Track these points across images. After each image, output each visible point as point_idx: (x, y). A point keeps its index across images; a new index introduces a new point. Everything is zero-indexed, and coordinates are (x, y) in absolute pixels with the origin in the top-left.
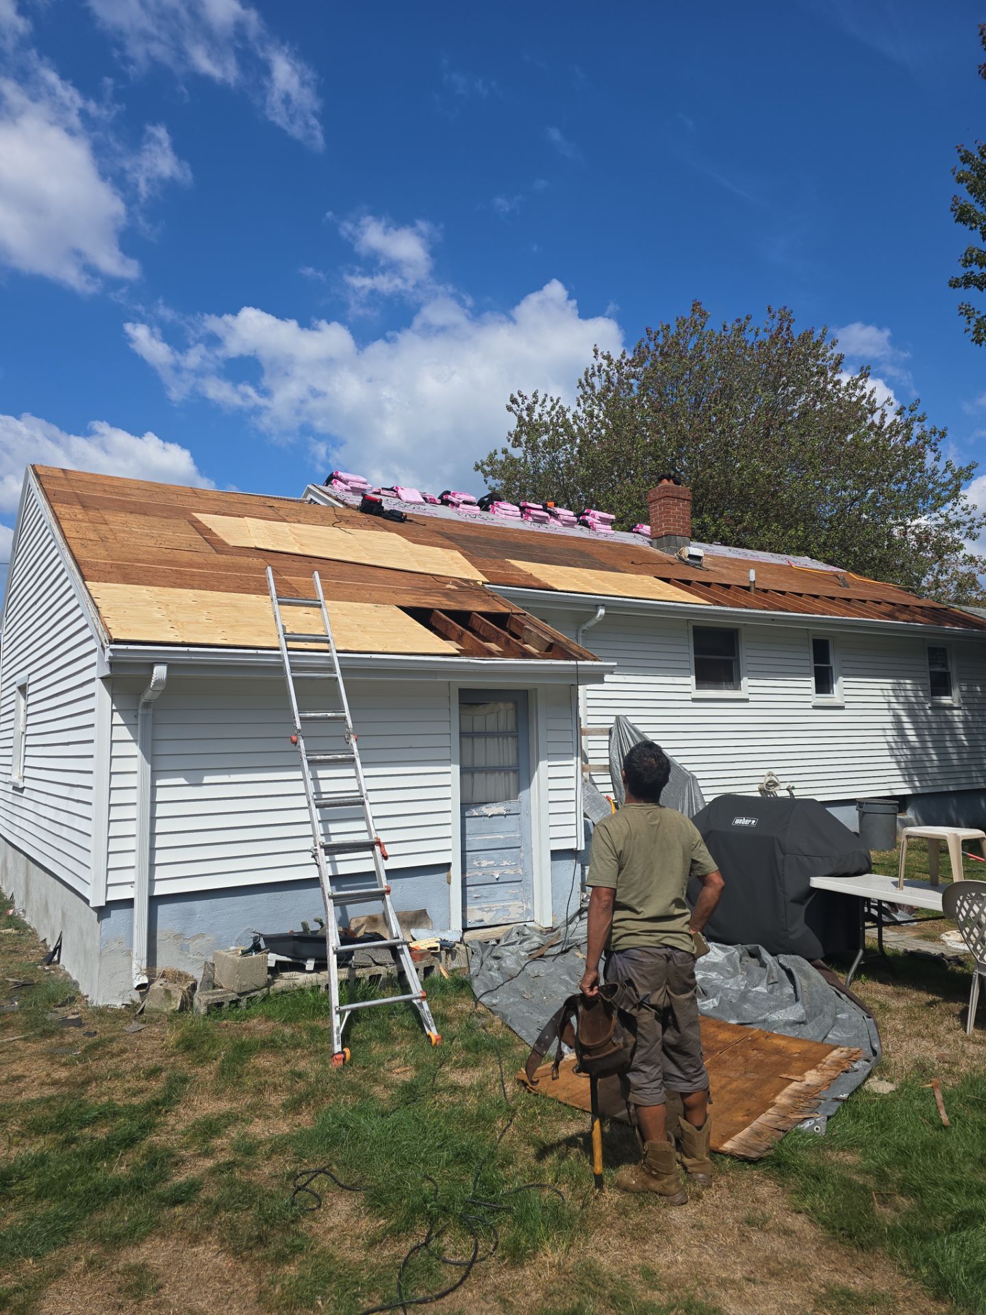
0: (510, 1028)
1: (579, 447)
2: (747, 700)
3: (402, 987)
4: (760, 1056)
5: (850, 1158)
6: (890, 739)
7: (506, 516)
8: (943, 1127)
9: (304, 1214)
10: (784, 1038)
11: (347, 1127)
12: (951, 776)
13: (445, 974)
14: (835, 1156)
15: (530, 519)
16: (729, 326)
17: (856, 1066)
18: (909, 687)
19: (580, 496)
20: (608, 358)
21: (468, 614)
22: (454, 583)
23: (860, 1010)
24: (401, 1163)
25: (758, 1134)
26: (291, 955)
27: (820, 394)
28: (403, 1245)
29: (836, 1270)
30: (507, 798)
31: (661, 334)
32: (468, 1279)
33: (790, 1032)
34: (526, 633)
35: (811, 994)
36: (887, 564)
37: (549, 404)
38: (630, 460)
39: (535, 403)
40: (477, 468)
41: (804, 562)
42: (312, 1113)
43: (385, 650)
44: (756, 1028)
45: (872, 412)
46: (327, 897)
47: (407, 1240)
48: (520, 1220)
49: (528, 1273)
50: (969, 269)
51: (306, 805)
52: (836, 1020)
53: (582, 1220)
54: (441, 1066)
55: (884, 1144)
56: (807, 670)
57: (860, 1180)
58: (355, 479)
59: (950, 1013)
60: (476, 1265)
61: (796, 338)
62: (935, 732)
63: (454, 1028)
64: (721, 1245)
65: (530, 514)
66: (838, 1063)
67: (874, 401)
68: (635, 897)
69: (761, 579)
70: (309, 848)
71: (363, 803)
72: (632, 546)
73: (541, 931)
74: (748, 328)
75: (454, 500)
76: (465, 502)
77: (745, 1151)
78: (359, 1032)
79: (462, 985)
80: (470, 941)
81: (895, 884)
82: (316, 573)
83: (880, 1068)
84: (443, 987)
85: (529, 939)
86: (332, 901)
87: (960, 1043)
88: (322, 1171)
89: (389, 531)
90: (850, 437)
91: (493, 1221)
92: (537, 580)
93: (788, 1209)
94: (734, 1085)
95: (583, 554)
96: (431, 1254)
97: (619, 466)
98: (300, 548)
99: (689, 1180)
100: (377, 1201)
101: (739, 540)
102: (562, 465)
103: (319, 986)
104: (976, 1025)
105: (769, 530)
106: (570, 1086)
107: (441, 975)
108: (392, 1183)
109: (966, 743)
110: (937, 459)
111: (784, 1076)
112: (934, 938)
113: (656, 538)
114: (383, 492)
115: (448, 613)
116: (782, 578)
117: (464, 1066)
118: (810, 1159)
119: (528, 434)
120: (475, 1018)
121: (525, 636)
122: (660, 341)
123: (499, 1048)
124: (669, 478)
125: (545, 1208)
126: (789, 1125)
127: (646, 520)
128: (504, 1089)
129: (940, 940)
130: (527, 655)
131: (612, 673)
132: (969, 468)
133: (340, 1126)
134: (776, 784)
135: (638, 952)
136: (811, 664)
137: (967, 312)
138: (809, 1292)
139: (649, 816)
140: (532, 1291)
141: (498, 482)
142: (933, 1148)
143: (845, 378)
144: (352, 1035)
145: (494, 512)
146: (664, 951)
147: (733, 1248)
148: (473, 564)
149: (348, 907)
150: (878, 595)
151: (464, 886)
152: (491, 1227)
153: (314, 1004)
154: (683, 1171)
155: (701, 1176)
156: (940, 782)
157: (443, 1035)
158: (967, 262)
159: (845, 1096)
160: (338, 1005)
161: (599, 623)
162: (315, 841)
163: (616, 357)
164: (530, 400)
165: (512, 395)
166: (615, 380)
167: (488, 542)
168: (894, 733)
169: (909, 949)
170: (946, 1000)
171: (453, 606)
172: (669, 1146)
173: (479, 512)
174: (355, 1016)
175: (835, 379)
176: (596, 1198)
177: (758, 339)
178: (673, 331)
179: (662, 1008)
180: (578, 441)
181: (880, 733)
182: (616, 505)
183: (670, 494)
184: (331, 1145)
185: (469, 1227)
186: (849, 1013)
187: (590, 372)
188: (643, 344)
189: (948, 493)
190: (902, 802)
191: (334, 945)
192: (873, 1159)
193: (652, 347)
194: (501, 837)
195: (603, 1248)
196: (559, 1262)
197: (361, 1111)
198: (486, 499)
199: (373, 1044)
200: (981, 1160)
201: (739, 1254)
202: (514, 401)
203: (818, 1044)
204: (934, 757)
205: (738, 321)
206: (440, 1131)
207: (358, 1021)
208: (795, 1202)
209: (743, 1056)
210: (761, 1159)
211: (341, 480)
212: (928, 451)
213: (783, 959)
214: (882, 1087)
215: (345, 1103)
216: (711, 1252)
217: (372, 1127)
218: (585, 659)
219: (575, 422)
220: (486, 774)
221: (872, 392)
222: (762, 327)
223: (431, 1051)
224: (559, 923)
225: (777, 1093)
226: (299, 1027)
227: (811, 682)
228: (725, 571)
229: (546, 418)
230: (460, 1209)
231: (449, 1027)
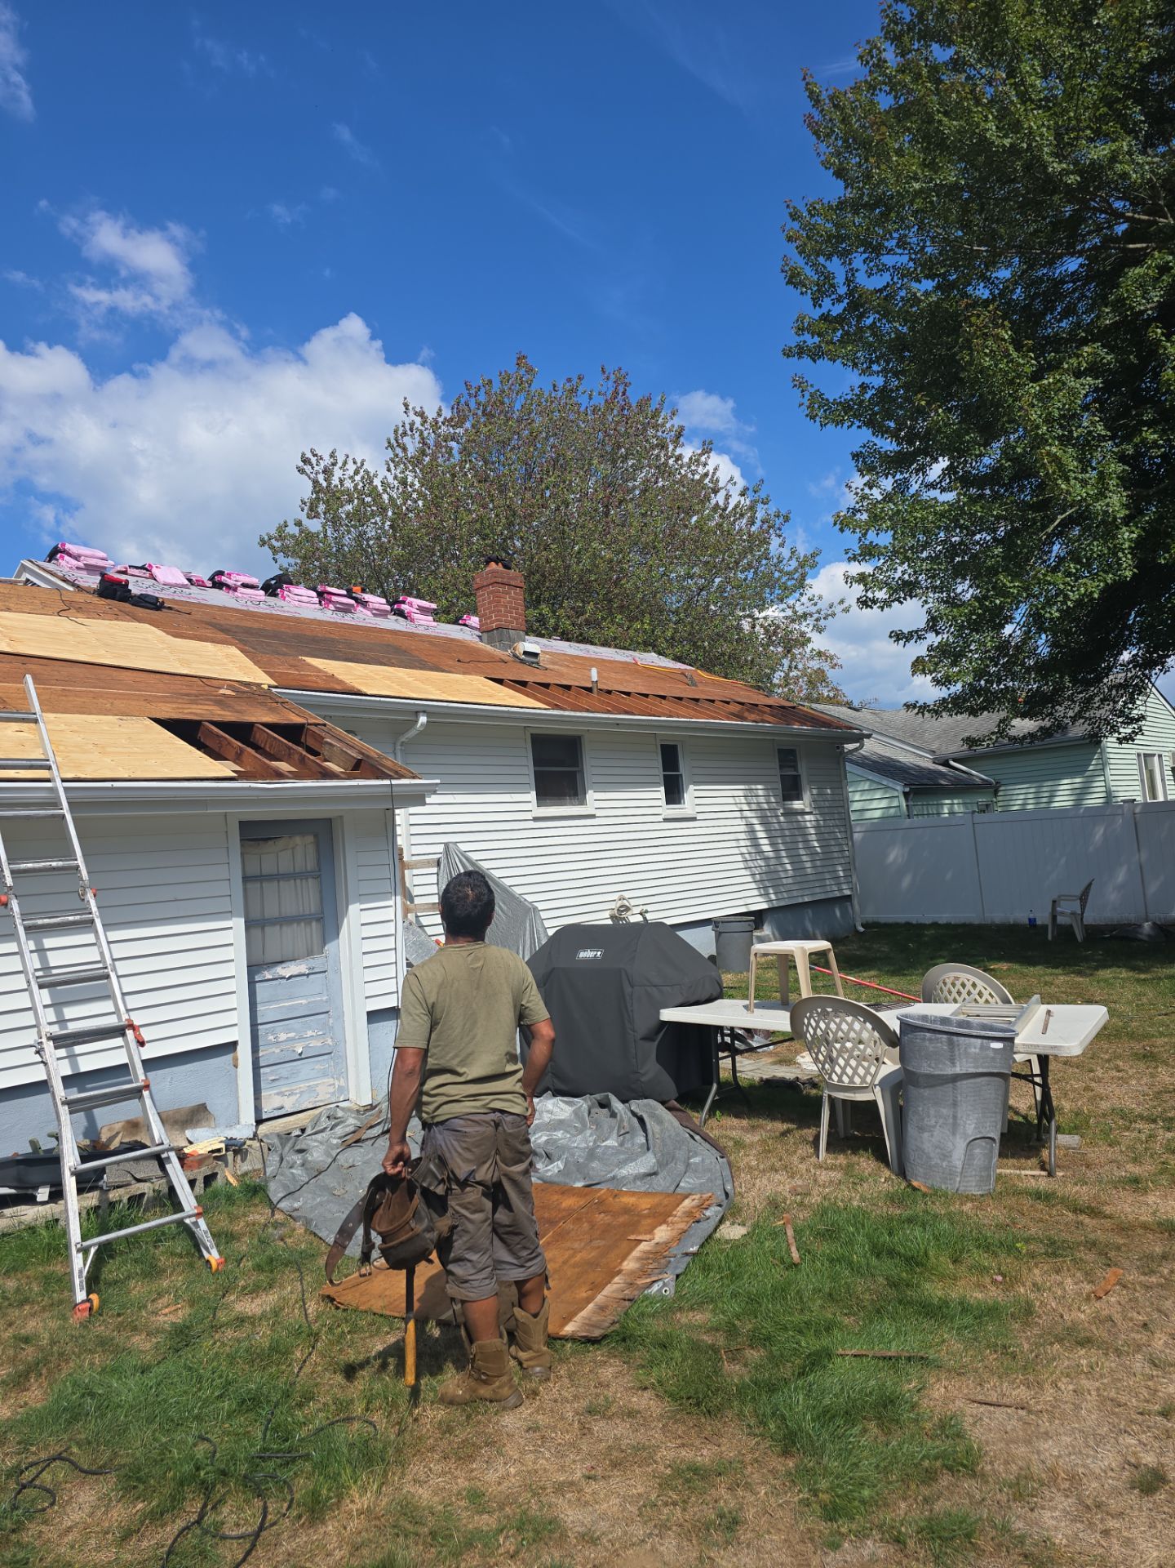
0: (315, 1235)
1: (392, 520)
2: (593, 816)
3: (173, 1204)
4: (607, 1219)
5: (699, 1317)
6: (744, 850)
7: (300, 603)
8: (794, 1266)
9: (31, 1519)
10: (633, 1194)
11: (92, 1395)
12: (806, 885)
13: (232, 1180)
14: (683, 1318)
15: (331, 607)
16: (560, 386)
17: (708, 1213)
18: (761, 793)
19: (397, 581)
20: (421, 414)
21: (250, 726)
22: (230, 687)
23: (714, 1151)
24: (167, 1427)
25: (602, 1308)
26: (15, 1184)
27: (663, 470)
28: (168, 1529)
29: (683, 1445)
30: (310, 953)
31: (483, 390)
32: (254, 1553)
33: (641, 1187)
34: (327, 747)
35: (663, 1140)
36: (737, 659)
37: (351, 468)
38: (453, 538)
39: (334, 464)
40: (263, 543)
41: (651, 659)
42: (45, 1385)
43: (133, 776)
44: (604, 1187)
45: (716, 491)
46: (59, 1103)
47: (174, 1522)
48: (321, 1466)
49: (330, 1528)
50: (802, 338)
51: (25, 986)
52: (688, 1165)
53: (399, 1451)
54: (224, 1296)
55: (734, 1295)
56: (657, 779)
57: (707, 1339)
58: (93, 554)
59: (804, 1140)
60: (264, 1534)
61: (634, 405)
62: (788, 839)
63: (242, 1247)
64: (559, 1444)
65: (331, 601)
66: (689, 1214)
67: (717, 480)
68: (456, 1056)
69: (604, 678)
70: (32, 1043)
71: (107, 977)
72: (458, 641)
73: (358, 1111)
74: (581, 389)
75: (230, 582)
76: (245, 586)
77: (587, 1331)
78: (111, 1270)
79: (255, 1191)
80: (266, 1136)
81: (746, 1007)
82: (29, 678)
83: (731, 1210)
84: (230, 1198)
85: (342, 1122)
86: (66, 1107)
87: (813, 1171)
88: (59, 1457)
89: (139, 621)
90: (695, 518)
91: (284, 1474)
92: (340, 682)
93: (633, 1388)
94: (578, 1258)
95: (398, 650)
96: (206, 1532)
97: (441, 545)
98: (9, 645)
99: (524, 1377)
100: (133, 1481)
101: (581, 634)
102: (371, 542)
103: (57, 1220)
104: (828, 1150)
105: (613, 623)
106: (387, 1293)
107: (228, 1183)
108: (155, 1454)
109: (818, 849)
110: (782, 545)
111: (632, 1237)
112: (788, 1062)
113: (486, 632)
114: (130, 571)
115: (222, 725)
116: (627, 678)
117: (255, 1290)
118: (657, 1326)
119: (327, 502)
120: (270, 1230)
121: (326, 751)
122: (482, 398)
123: (297, 1262)
124: (497, 561)
125: (352, 1446)
126: (636, 1293)
127: (474, 611)
128: (305, 1310)
129: (795, 1063)
130: (328, 775)
131: (435, 793)
132: (814, 555)
133: (83, 1396)
134: (628, 909)
135: (461, 1122)
136: (660, 772)
137: (800, 384)
138: (654, 1477)
139: (470, 958)
140: (335, 1549)
141: (292, 560)
142: (783, 1290)
143: (687, 452)
144: (103, 1277)
145: (284, 598)
146: (493, 1116)
147: (573, 1445)
148: (256, 663)
149: (96, 1111)
150: (728, 694)
151: (256, 1067)
152: (285, 1482)
153: (49, 1244)
154: (518, 1368)
155: (538, 1369)
156: (795, 893)
157: (226, 1258)
158: (800, 330)
159: (694, 1249)
160: (79, 1240)
161: (421, 733)
162: (39, 1033)
163: (431, 414)
164: (327, 461)
165: (303, 455)
166: (431, 442)
167: (276, 636)
168: (748, 843)
169: (765, 1077)
170: (800, 1127)
171: (229, 716)
172: (500, 1343)
173: (263, 598)
174: (105, 1252)
175: (677, 453)
176: (416, 1420)
177: (592, 403)
178: (496, 388)
179: (490, 1183)
180: (390, 513)
181: (734, 844)
182: (440, 592)
183: (500, 580)
184: (69, 1423)
185: (254, 1487)
186: (704, 1155)
187: (401, 430)
188: (463, 401)
189: (794, 582)
190: (757, 918)
191: (72, 1164)
192: (723, 1313)
193: (473, 405)
194: (304, 1002)
195: (423, 1478)
196: (369, 1506)
197: (114, 1371)
198: (273, 582)
199: (132, 1283)
200: (830, 1295)
201: (579, 1451)
202: (306, 461)
203: (669, 1195)
204: (789, 867)
205: (569, 380)
206: (220, 1377)
207: (112, 1257)
208: (641, 1378)
209: (589, 1222)
210: (605, 1337)
211: (70, 555)
212: (773, 537)
213: (635, 1105)
214: (733, 1232)
215: (92, 1364)
216: (547, 1455)
217: (127, 1389)
218: (401, 777)
219: (385, 490)
220: (281, 925)
221: (716, 469)
222: (595, 390)
223: (211, 1279)
224: (379, 1099)
225: (624, 1258)
226: (28, 1277)
227: (661, 792)
228: (565, 670)
229: (348, 484)
230: (243, 1468)
231: (235, 1245)
